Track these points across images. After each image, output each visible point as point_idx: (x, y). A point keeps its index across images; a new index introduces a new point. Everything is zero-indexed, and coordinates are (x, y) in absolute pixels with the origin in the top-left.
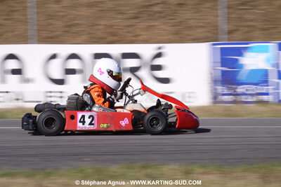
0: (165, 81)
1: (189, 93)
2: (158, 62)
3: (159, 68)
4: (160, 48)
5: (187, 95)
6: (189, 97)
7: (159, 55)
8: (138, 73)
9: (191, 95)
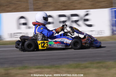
0: (90, 26)
1: (101, 31)
2: (87, 17)
3: (87, 20)
4: (87, 11)
5: (100, 32)
6: (101, 33)
7: (87, 15)
8: (78, 23)
9: (102, 32)
